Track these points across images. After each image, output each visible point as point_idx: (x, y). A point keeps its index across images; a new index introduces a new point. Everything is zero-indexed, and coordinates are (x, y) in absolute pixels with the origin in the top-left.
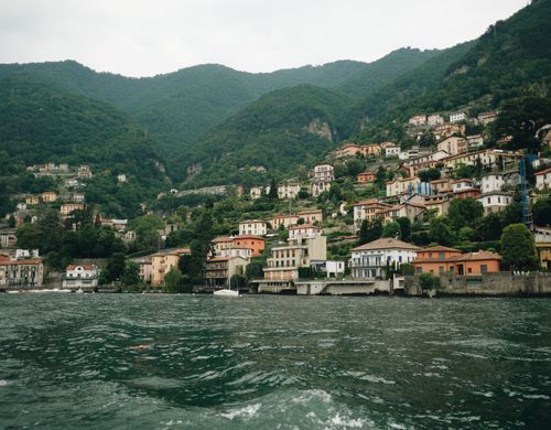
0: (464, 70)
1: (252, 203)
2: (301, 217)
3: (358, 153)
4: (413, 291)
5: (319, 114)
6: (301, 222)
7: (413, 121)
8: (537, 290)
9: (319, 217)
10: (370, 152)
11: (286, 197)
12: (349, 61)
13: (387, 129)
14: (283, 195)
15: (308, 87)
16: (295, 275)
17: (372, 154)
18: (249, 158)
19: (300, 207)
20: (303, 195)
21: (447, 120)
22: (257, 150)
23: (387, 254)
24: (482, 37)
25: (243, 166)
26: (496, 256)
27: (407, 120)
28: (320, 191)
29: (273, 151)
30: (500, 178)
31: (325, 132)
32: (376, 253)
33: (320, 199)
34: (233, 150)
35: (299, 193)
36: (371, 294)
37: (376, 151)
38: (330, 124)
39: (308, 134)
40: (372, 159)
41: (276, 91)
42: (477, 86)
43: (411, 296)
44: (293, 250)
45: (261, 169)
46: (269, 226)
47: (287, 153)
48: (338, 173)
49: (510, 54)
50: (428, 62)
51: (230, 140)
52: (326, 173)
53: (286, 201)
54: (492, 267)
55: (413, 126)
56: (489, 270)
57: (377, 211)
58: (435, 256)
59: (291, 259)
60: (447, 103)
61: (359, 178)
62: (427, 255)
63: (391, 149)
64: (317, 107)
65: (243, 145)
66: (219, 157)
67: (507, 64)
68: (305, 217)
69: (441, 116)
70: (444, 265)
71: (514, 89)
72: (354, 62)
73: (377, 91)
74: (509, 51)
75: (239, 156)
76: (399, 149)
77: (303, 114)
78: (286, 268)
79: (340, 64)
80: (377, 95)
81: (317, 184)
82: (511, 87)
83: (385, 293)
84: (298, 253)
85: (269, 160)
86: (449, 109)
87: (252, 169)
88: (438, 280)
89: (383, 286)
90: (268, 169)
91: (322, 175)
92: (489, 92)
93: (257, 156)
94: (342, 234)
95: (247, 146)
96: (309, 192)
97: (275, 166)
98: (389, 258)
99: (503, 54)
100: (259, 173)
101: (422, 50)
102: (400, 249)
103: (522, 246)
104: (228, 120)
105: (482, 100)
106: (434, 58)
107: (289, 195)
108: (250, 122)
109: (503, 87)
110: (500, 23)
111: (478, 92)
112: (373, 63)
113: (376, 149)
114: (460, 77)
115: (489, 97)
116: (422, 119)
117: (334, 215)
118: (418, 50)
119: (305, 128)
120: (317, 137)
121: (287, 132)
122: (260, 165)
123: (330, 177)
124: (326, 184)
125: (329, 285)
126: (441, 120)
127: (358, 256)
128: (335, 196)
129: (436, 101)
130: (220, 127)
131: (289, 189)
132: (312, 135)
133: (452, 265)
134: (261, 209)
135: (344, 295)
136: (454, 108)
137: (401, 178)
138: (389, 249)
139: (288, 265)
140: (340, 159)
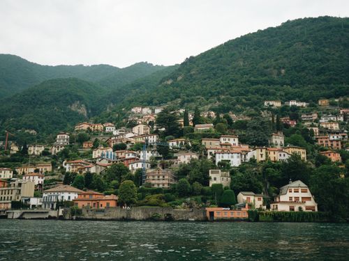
0: (170, 82)
1: (9, 156)
2: (38, 168)
3: (89, 128)
4: (67, 217)
5: (80, 99)
6: (37, 171)
7: (133, 110)
8: (132, 217)
9: (49, 169)
10: (96, 128)
11: (34, 154)
12: (108, 65)
13: (118, 113)
14: (32, 153)
15: (75, 80)
16: (10, 206)
17: (97, 130)
18: (25, 124)
19: (41, 161)
20: (45, 153)
21: (153, 112)
22: (32, 119)
23: (62, 195)
24: (182, 64)
25: (20, 129)
26: (116, 198)
27: (130, 109)
28: (57, 151)
29: (44, 120)
30: (150, 152)
31: (83, 111)
32: (56, 194)
33: (54, 157)
34: (15, 117)
35: (43, 152)
36: (46, 219)
37: (99, 128)
38: (86, 106)
39: (70, 111)
40: (97, 133)
41: (53, 80)
42: (173, 93)
43: (66, 220)
44: (12, 190)
45: (33, 132)
46: (15, 173)
47: (53, 123)
48: (71, 140)
49: (194, 76)
50: (154, 73)
51: (14, 110)
52: (64, 139)
53: (33, 156)
54: (112, 204)
55: (133, 113)
56: (110, 206)
57: (79, 167)
58: (87, 197)
59: (10, 195)
60: (155, 101)
61: (84, 144)
62: (83, 196)
63: (109, 128)
64: (78, 94)
65: (23, 114)
66: (4, 121)
67: (191, 82)
68: (40, 168)
69: (150, 109)
70: (91, 202)
71: (193, 97)
72: (112, 66)
73: (120, 88)
74: (194, 74)
75: (18, 122)
76: (114, 128)
77: (68, 98)
78: (5, 202)
79: (102, 67)
80: (120, 91)
81: (55, 147)
82: (191, 96)
83: (54, 218)
84: (14, 192)
85: (40, 126)
86: (156, 105)
87: (26, 131)
88: (81, 210)
89: (53, 214)
90: (38, 132)
91: (62, 141)
92: (179, 97)
93: (32, 123)
94: (56, 180)
95: (25, 115)
96: (50, 151)
97: (43, 130)
98: (62, 197)
99: (191, 76)
100: (32, 135)
101: (154, 65)
102: (69, 192)
103: (128, 193)
104: (15, 96)
105: (175, 101)
106: (158, 72)
107: (36, 153)
108: (30, 99)
109: (187, 96)
110: (192, 57)
111: (173, 96)
112: (123, 69)
113: (100, 127)
114: (166, 86)
115: (179, 101)
116: (139, 110)
117: (59, 168)
118: (152, 64)
119: (69, 107)
120: (76, 114)
121: (55, 108)
122: (32, 129)
123: (66, 142)
124: (61, 147)
125: (24, 213)
126: (150, 112)
127: (47, 195)
128: (65, 155)
129: (149, 99)
130: (9, 100)
131: (36, 148)
132: (73, 111)
133: (94, 202)
134: (14, 160)
135: (32, 219)
136: (158, 105)
137: (102, 148)
138: (63, 192)
139: (8, 200)
140: (77, 131)
